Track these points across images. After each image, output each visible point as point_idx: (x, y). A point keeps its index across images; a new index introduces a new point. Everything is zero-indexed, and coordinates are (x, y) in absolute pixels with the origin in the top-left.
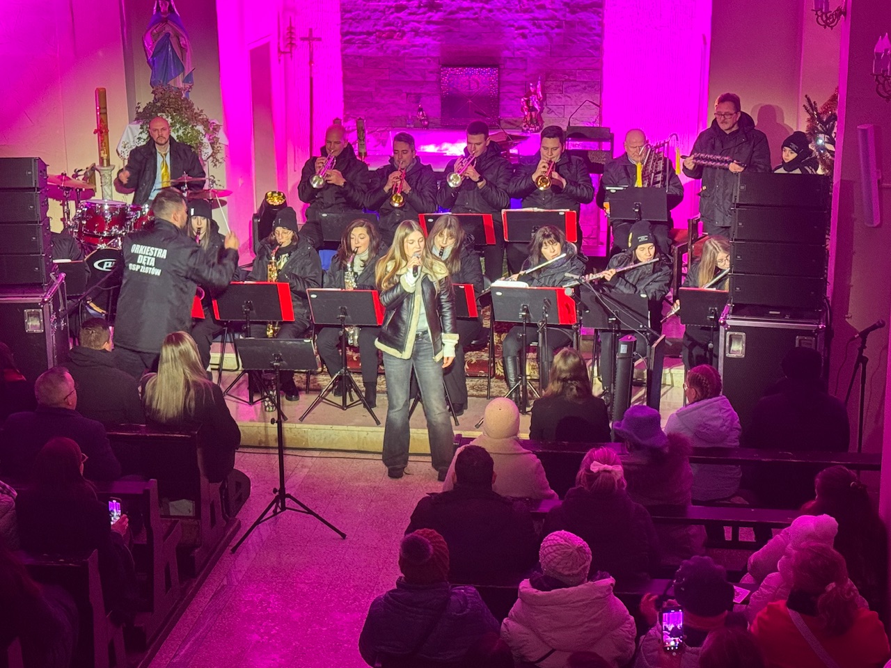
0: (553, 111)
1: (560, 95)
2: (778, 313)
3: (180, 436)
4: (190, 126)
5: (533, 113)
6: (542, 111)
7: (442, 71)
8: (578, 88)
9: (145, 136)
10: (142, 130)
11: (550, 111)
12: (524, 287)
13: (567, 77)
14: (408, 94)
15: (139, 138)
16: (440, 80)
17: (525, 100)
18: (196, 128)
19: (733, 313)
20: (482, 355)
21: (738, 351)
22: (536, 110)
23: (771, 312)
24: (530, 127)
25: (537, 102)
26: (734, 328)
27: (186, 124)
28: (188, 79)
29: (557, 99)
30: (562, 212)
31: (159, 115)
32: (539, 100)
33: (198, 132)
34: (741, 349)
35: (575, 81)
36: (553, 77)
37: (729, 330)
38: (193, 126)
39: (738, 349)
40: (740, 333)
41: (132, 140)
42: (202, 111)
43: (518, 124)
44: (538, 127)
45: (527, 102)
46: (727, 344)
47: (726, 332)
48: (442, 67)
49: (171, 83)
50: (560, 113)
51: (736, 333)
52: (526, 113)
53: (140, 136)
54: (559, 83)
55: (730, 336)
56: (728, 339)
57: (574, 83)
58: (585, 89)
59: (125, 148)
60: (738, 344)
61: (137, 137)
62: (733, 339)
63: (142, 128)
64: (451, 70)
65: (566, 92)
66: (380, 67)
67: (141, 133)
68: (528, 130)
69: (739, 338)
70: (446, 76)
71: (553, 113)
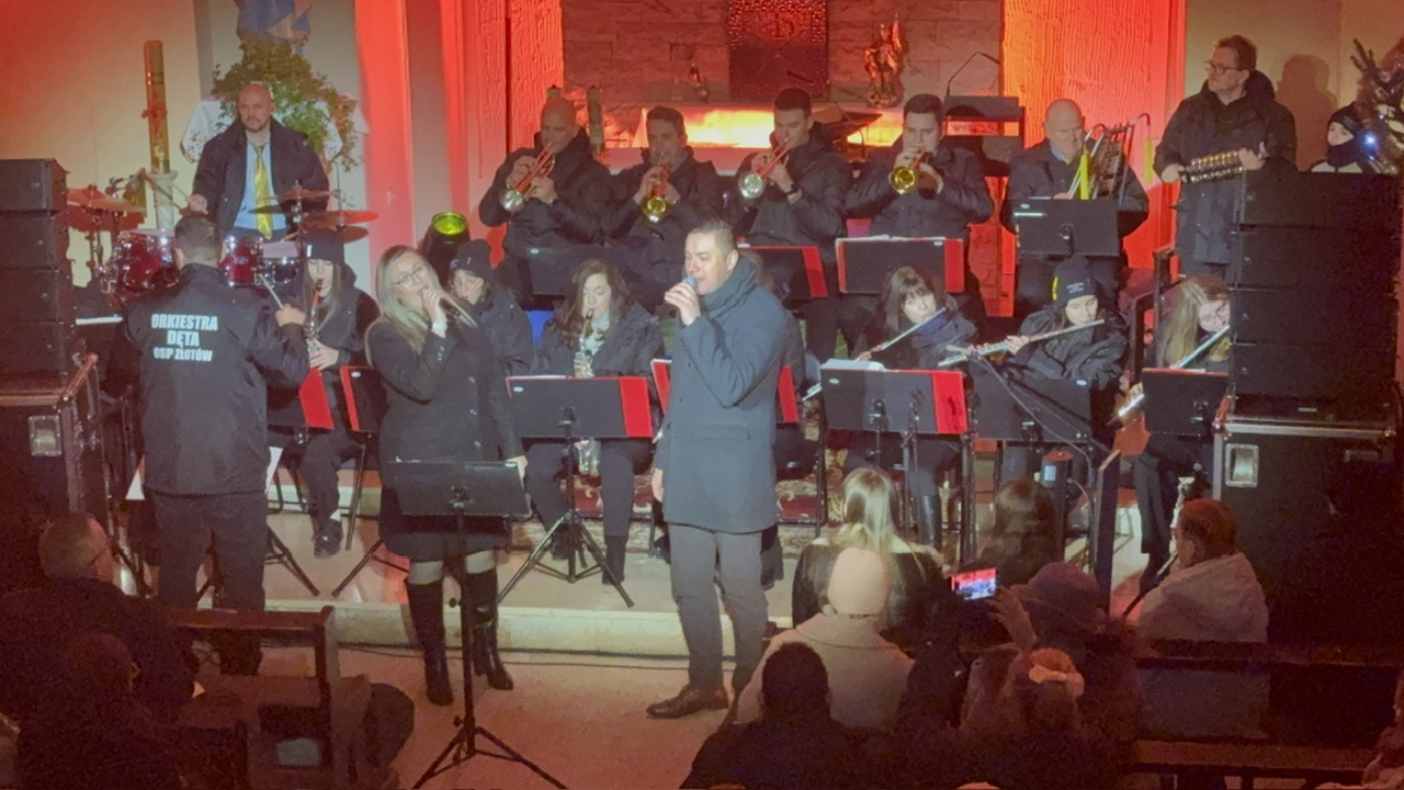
0: (919, 71)
1: (932, 45)
2: (1314, 410)
4: (305, 103)
5: (886, 75)
6: (900, 70)
7: (731, 5)
8: (962, 31)
11: (915, 71)
13: (943, 13)
14: (672, 45)
15: (219, 124)
16: (727, 20)
18: (315, 107)
19: (1235, 413)
20: (805, 488)
21: (1246, 475)
23: (1300, 409)
24: (880, 98)
25: (893, 57)
26: (1238, 438)
27: (296, 100)
28: (301, 24)
29: (927, 50)
31: (253, 83)
32: (896, 52)
33: (319, 114)
34: (1251, 472)
35: (957, 20)
36: (919, 14)
37: (1230, 441)
38: (309, 104)
39: (1246, 472)
40: (1249, 447)
41: (206, 127)
42: (324, 78)
44: (894, 99)
46: (1228, 464)
47: (1225, 443)
49: (273, 31)
50: (933, 75)
51: (1242, 446)
52: (874, 75)
53: (221, 120)
54: (929, 24)
55: (1232, 451)
56: (1228, 456)
57: (956, 24)
58: (974, 33)
59: (194, 140)
60: (1247, 464)
61: (216, 121)
63: (223, 107)
64: (747, 4)
65: (941, 38)
67: (222, 116)
68: (877, 103)
69: (1247, 455)
70: (738, 14)
71: (920, 75)
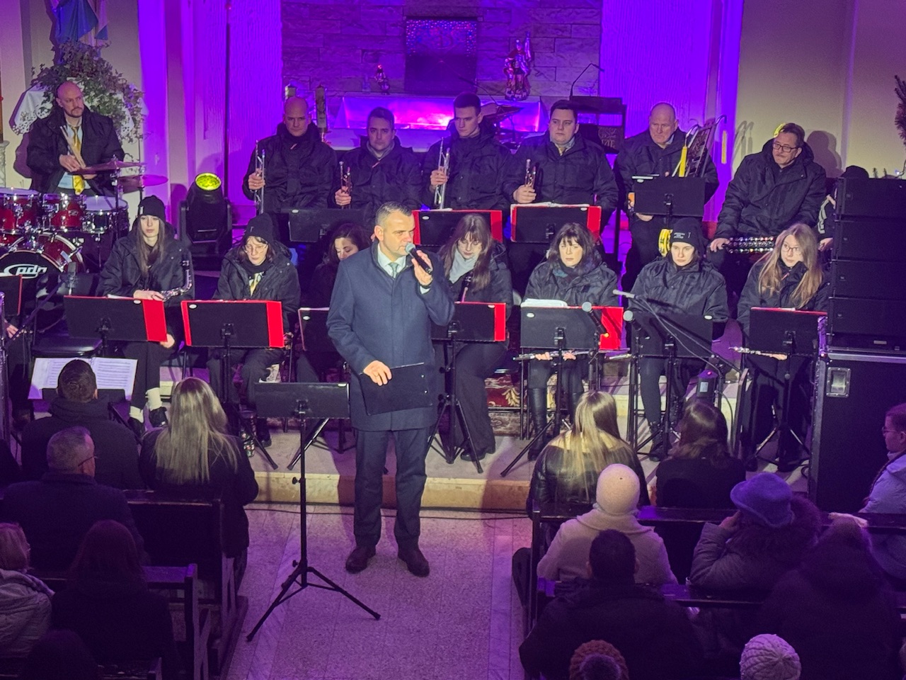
0: (542, 74)
1: (552, 55)
2: (885, 343)
3: (199, 504)
4: (108, 94)
5: (520, 76)
6: (529, 73)
7: (408, 24)
8: (573, 45)
9: (49, 106)
10: (45, 99)
11: (539, 74)
12: (562, 306)
13: (560, 33)
14: (363, 51)
15: (42, 109)
16: (405, 34)
17: (509, 61)
18: (115, 97)
19: (832, 344)
21: (841, 389)
22: (523, 73)
23: (875, 342)
24: (515, 93)
25: (524, 64)
26: (837, 363)
27: (104, 92)
28: (102, 35)
29: (547, 59)
30: (584, 207)
31: (68, 79)
32: (527, 60)
33: (118, 101)
34: (844, 386)
35: (570, 38)
36: (543, 32)
37: (831, 365)
38: (111, 94)
39: (840, 387)
40: (844, 369)
41: (32, 110)
42: (120, 75)
43: (498, 89)
44: (524, 94)
45: (512, 63)
46: (828, 381)
47: (827, 366)
48: (407, 20)
49: (82, 39)
50: (551, 76)
51: (839, 369)
52: (511, 76)
53: (44, 105)
54: (550, 40)
55: (832, 371)
56: (829, 376)
57: (568, 40)
58: (582, 46)
59: (24, 120)
60: (841, 381)
61: (40, 106)
62: (835, 377)
63: (46, 95)
64: (419, 23)
65: (558, 51)
66: (330, 18)
67: (44, 102)
68: (513, 97)
69: (841, 375)
70: (413, 30)
71: (542, 77)
